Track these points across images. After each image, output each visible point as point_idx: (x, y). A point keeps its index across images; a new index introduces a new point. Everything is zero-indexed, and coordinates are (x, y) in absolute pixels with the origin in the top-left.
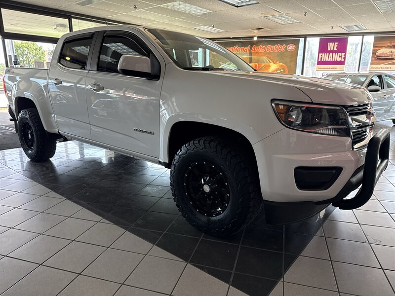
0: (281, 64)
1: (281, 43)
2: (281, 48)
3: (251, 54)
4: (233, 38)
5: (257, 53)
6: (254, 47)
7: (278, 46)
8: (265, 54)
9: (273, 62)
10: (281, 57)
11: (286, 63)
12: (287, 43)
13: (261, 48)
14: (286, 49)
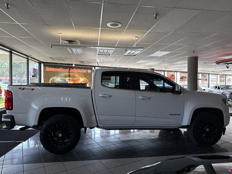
0: (85, 78)
1: (85, 68)
2: (85, 71)
3: (69, 73)
4: (59, 63)
5: (73, 73)
6: (71, 70)
7: (83, 70)
8: (77, 73)
9: (81, 77)
10: (85, 75)
11: (87, 78)
12: (87, 69)
13: (75, 70)
14: (87, 71)
